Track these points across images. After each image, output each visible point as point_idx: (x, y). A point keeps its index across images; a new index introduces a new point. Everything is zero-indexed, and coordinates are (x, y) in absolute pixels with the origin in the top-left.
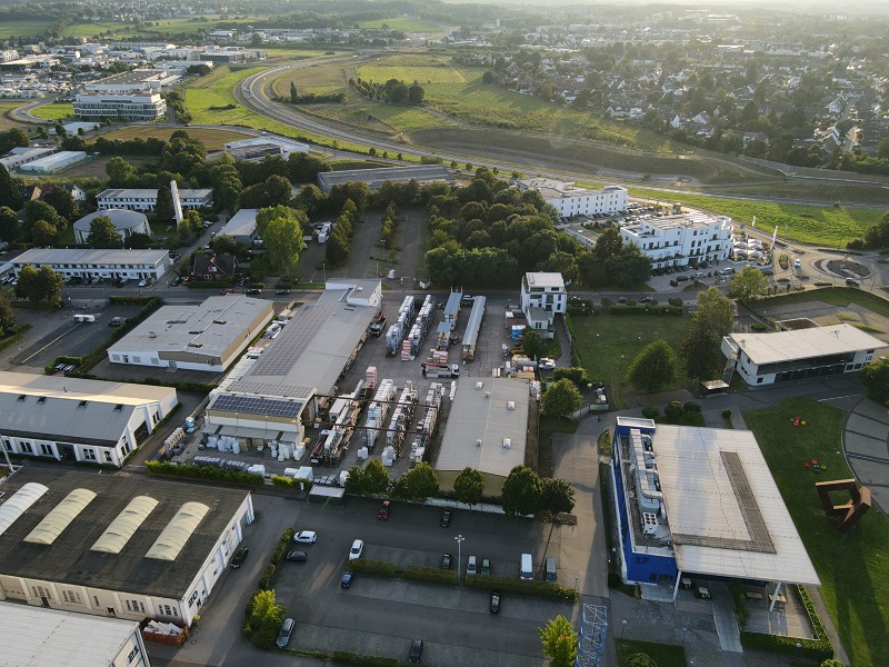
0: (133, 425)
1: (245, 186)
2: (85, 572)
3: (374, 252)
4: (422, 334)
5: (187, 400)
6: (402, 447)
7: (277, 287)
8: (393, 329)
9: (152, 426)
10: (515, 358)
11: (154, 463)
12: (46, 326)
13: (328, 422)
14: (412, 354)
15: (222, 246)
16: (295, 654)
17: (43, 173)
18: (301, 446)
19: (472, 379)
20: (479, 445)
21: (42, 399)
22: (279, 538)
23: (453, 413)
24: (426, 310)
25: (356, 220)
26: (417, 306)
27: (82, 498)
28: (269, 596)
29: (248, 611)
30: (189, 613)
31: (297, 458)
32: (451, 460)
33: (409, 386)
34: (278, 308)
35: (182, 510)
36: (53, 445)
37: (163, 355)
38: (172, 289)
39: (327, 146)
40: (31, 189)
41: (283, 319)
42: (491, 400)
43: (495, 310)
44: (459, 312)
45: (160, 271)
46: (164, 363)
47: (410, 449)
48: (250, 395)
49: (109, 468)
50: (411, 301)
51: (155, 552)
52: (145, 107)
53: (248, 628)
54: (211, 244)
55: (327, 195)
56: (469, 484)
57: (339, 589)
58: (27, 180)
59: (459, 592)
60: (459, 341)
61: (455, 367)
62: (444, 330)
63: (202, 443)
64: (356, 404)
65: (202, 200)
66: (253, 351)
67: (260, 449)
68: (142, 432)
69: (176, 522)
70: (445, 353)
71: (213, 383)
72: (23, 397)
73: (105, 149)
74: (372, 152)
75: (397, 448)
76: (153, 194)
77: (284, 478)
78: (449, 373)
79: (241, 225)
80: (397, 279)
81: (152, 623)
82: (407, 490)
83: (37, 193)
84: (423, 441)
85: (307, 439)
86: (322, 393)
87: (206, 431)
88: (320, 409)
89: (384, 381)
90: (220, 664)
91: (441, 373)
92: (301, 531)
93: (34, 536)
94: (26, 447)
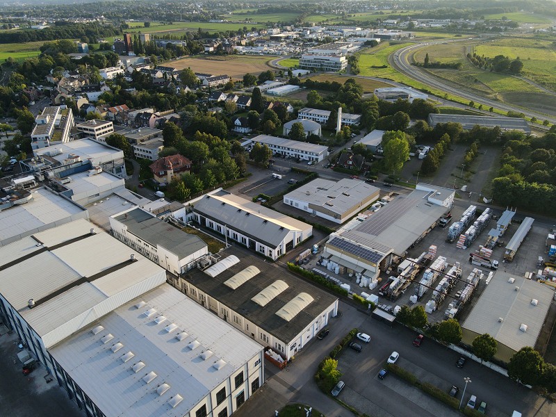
0: (286, 240)
1: (381, 116)
2: (246, 310)
3: (455, 171)
4: (476, 233)
5: (317, 235)
6: (442, 304)
7: (385, 181)
8: (456, 225)
9: (296, 244)
10: (548, 269)
11: (292, 264)
12: (259, 176)
13: (396, 272)
14: (465, 245)
15: (359, 150)
16: (341, 403)
17: (277, 95)
18: (375, 282)
19: (507, 274)
20: (500, 322)
21: (248, 214)
22: (348, 332)
23: (485, 293)
24: (483, 217)
25: (447, 148)
26: (478, 213)
27: (253, 271)
28: (333, 363)
29: (321, 366)
30: (290, 354)
31: (371, 288)
33: (457, 265)
34: (382, 194)
35: (299, 296)
36: (247, 239)
37: (311, 206)
38: (325, 170)
39: (440, 97)
40: (269, 103)
41: (384, 201)
42: (518, 294)
43: (539, 230)
44: (509, 225)
45: (321, 158)
46: (310, 211)
47: (447, 307)
48: (353, 242)
49: (269, 259)
50: (473, 209)
51: (281, 313)
52: (336, 63)
53: (318, 376)
54: (352, 148)
55: (432, 128)
56: (485, 346)
57: (376, 378)
58: (269, 98)
60: (504, 245)
61: (496, 262)
62: (494, 234)
63: (319, 261)
64: (418, 266)
65: (354, 121)
66: (361, 216)
67: (350, 275)
68: (290, 245)
69: (295, 301)
70: (490, 251)
71: (333, 229)
72: (240, 210)
73: (310, 85)
74: (471, 104)
75: (438, 304)
76: (328, 113)
77: (360, 297)
78: (490, 265)
79: (373, 139)
80: (467, 192)
81: (270, 350)
82: (438, 333)
83: (271, 105)
84: (458, 304)
85: (380, 279)
86: (396, 253)
87: (323, 255)
88: (393, 263)
89: (440, 257)
90: (298, 389)
91: (483, 263)
92: (362, 333)
93: (228, 283)
94: (236, 236)
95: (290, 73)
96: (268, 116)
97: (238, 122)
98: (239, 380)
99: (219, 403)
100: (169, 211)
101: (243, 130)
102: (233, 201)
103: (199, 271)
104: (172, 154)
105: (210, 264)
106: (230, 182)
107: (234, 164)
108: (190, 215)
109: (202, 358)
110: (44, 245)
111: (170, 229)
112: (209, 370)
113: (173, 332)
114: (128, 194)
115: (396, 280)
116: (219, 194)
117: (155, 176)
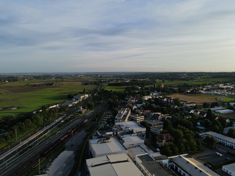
17: (220, 113)
21: (201, 171)
72: (196, 168)
83: (217, 118)
95: (228, 104)
96: (215, 123)
97: (199, 123)
100: (161, 159)
101: (201, 128)
102: (193, 162)
104: (166, 133)
106: (192, 152)
107: (195, 143)
108: (170, 164)
110: (110, 161)
111: (160, 168)
114: (144, 147)
116: (186, 157)
117: (157, 141)
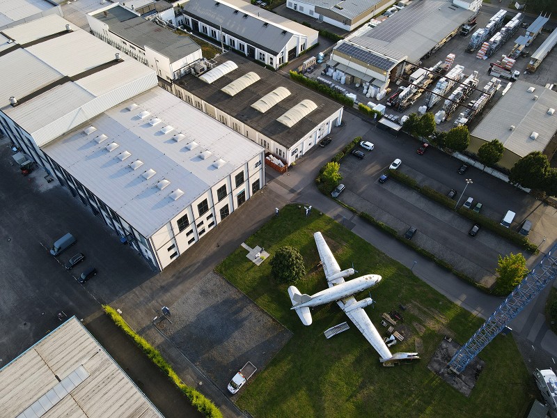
0: (289, 47)
2: (245, 116)
4: (501, 41)
5: (323, 42)
6: (452, 114)
8: (481, 31)
9: (299, 52)
11: (295, 73)
13: (407, 81)
14: (486, 54)
16: (339, 203)
18: (383, 91)
19: (527, 84)
20: (511, 129)
21: (246, 16)
22: (351, 140)
23: (501, 102)
24: (512, 24)
26: (506, 19)
27: (252, 78)
28: (336, 166)
29: (321, 171)
30: (291, 160)
31: (378, 99)
32: (485, 132)
33: (474, 75)
35: (302, 103)
36: (246, 45)
37: (318, 9)
41: (401, 5)
42: (536, 103)
44: (539, 34)
46: (316, 16)
47: (456, 116)
48: (363, 48)
49: (270, 68)
50: (503, 14)
51: (282, 119)
53: (319, 180)
57: (376, 182)
59: (452, 215)
60: (528, 56)
61: (517, 72)
62: (521, 43)
63: (324, 71)
64: (431, 76)
66: (374, 22)
68: (293, 53)
69: (297, 107)
70: (513, 61)
71: (342, 36)
72: (236, 12)
75: (448, 114)
77: (366, 107)
78: (509, 76)
81: (271, 156)
82: (444, 141)
84: (469, 114)
85: (389, 89)
86: (410, 61)
87: (328, 63)
88: (405, 73)
89: (458, 66)
90: (299, 191)
91: (503, 74)
92: (365, 141)
93: (226, 89)
94: (232, 42)
98: (240, 179)
99: (220, 199)
100: (155, 11)
103: (193, 77)
105: (206, 69)
108: (180, 18)
109: (201, 158)
110: (17, 42)
111: (158, 30)
112: (209, 168)
113: (169, 134)
115: (406, 90)
